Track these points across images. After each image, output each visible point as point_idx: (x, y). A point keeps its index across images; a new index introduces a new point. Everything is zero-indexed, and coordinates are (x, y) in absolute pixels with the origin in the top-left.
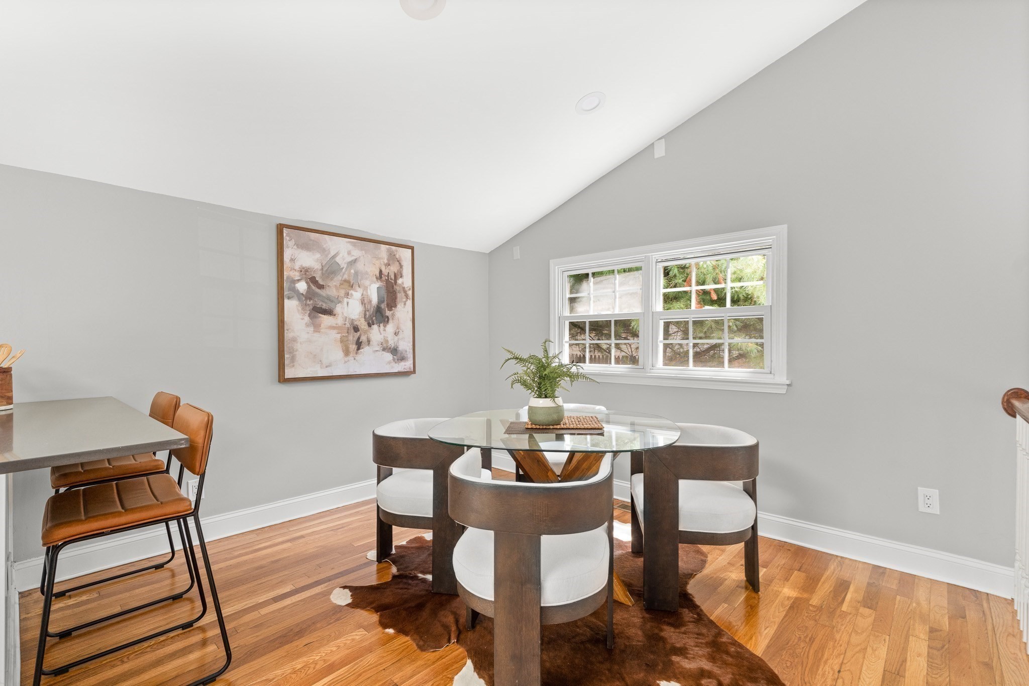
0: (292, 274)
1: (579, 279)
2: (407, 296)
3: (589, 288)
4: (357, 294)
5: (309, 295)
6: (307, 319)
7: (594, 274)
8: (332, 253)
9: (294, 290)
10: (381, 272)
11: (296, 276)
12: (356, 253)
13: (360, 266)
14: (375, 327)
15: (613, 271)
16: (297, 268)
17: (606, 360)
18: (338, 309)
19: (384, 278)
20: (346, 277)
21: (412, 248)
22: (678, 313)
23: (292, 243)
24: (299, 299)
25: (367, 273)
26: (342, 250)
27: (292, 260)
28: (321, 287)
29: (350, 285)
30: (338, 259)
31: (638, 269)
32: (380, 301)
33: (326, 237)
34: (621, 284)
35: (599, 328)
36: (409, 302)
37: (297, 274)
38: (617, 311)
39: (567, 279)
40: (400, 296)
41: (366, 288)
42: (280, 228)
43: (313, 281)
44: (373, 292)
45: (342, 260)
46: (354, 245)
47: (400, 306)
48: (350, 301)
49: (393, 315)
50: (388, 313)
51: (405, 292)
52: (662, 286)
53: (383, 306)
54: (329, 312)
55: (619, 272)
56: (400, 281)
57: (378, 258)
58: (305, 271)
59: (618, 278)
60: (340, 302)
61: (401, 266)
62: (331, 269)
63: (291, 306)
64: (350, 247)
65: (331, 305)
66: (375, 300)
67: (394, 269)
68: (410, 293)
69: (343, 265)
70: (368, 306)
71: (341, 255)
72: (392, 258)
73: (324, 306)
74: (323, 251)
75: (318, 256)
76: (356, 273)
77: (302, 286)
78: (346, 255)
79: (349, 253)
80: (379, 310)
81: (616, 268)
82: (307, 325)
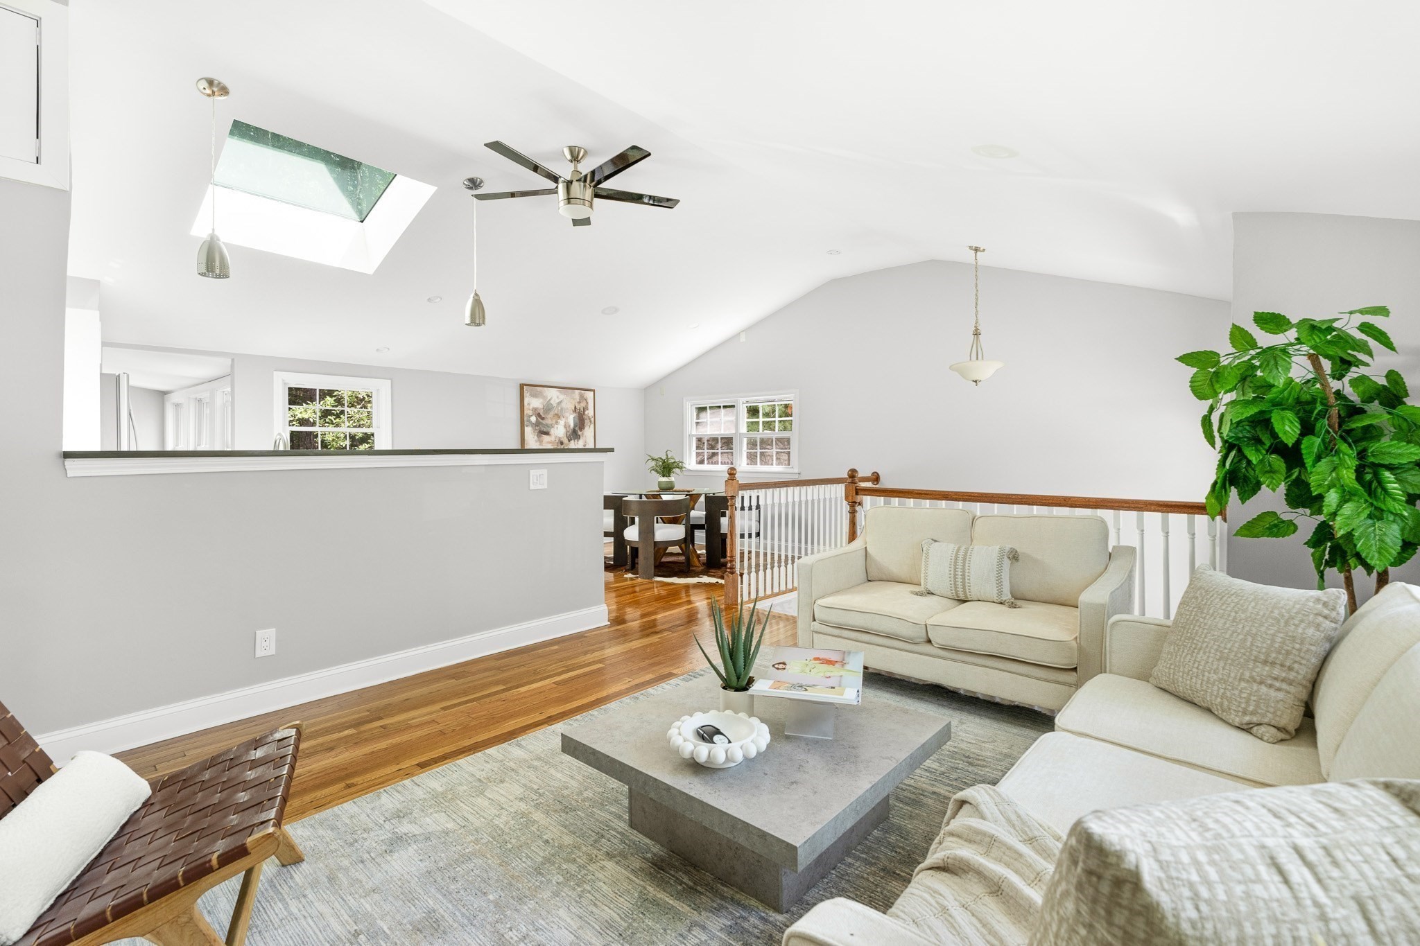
0: (528, 412)
1: (701, 409)
2: (591, 422)
3: (707, 416)
4: (562, 422)
5: (537, 424)
6: (536, 437)
7: (710, 407)
8: (549, 398)
9: (529, 421)
10: (575, 407)
11: (530, 413)
12: (562, 397)
13: (563, 405)
14: (572, 442)
15: (720, 407)
16: (531, 408)
17: (717, 463)
18: (552, 431)
19: (577, 411)
20: (556, 412)
21: (594, 391)
22: (753, 434)
23: (528, 395)
24: (532, 426)
25: (567, 409)
26: (554, 395)
27: (529, 404)
28: (543, 419)
29: (558, 416)
30: (552, 402)
31: (733, 406)
32: (575, 426)
33: (545, 389)
34: (725, 415)
35: (713, 442)
36: (592, 426)
37: (531, 412)
38: (722, 432)
39: (695, 410)
40: (587, 422)
41: (567, 418)
42: (522, 386)
43: (539, 415)
44: (571, 419)
45: (554, 402)
46: (560, 392)
47: (586, 428)
48: (559, 426)
49: (582, 434)
50: (580, 433)
51: (590, 419)
52: (745, 417)
53: (577, 428)
54: (547, 433)
55: (725, 407)
56: (586, 413)
57: (574, 399)
58: (535, 410)
59: (723, 411)
60: (553, 427)
61: (587, 403)
62: (548, 408)
63: (528, 430)
64: (558, 393)
65: (548, 429)
66: (572, 425)
67: (583, 405)
68: (593, 419)
69: (555, 405)
70: (569, 430)
71: (553, 399)
72: (582, 398)
73: (545, 430)
74: (544, 397)
75: (541, 400)
76: (562, 409)
77: (533, 419)
78: (556, 398)
79: (558, 397)
80: (574, 431)
81: (722, 405)
82: (536, 441)
